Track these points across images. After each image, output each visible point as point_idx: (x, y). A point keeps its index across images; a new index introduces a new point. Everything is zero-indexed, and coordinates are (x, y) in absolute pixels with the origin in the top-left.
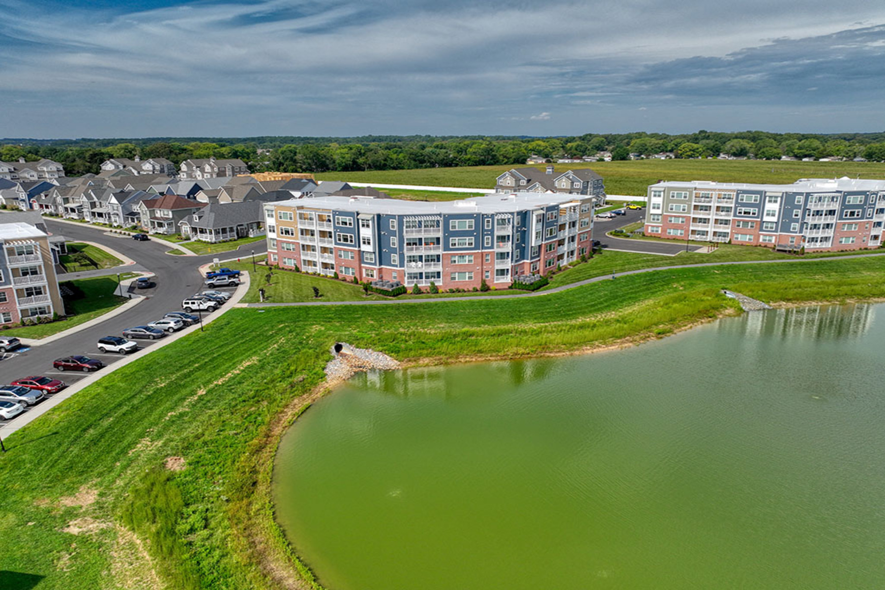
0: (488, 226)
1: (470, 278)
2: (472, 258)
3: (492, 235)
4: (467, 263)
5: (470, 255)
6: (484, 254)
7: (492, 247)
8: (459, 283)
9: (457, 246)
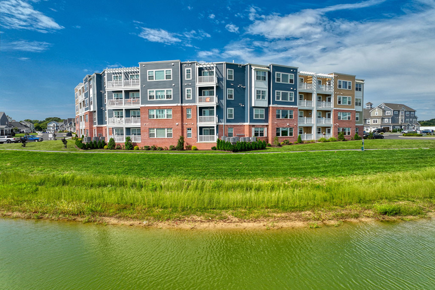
0: (188, 76)
1: (169, 135)
2: (170, 113)
3: (193, 87)
4: (166, 118)
5: (168, 108)
6: (185, 109)
7: (194, 101)
8: (158, 141)
9: (155, 99)
